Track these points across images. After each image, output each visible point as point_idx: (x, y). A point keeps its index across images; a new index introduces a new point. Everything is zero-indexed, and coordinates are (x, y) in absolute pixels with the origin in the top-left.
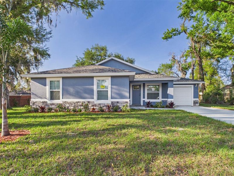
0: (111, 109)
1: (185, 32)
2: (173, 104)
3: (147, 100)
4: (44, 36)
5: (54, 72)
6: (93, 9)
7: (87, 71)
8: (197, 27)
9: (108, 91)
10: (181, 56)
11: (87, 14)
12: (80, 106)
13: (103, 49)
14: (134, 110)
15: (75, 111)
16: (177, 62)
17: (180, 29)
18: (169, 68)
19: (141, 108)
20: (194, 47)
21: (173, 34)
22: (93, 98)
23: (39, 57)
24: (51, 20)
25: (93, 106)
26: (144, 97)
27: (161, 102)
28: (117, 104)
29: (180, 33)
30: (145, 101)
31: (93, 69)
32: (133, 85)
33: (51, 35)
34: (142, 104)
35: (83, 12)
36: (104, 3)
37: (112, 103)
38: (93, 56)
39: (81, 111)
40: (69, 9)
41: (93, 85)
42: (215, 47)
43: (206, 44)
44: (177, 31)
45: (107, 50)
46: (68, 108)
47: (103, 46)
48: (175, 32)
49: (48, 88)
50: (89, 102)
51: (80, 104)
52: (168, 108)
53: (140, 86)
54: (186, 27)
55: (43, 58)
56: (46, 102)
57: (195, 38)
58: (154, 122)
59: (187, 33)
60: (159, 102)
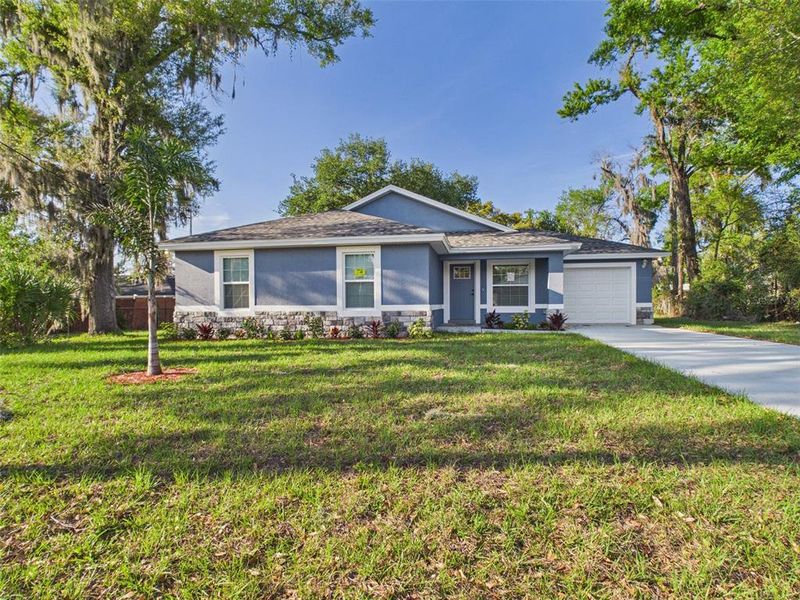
0: (381, 330)
1: (632, 89)
2: (562, 319)
3: (490, 307)
4: (204, 131)
5: (233, 237)
6: (341, 39)
7: (320, 231)
9: (372, 283)
10: (632, 164)
11: (323, 54)
12: (301, 323)
13: (372, 151)
15: (287, 336)
16: (617, 183)
17: (616, 81)
18: (593, 204)
20: (661, 138)
21: (595, 98)
22: (335, 304)
23: (190, 189)
24: (217, 75)
25: (334, 323)
26: (484, 301)
27: (532, 315)
28: (397, 319)
29: (616, 95)
30: (486, 310)
31: (335, 226)
32: (452, 266)
33: (222, 127)
34: (478, 321)
35: (311, 48)
36: (373, 18)
37: (384, 314)
38: (344, 172)
39: (302, 336)
40: (270, 44)
41: (335, 269)
44: (607, 88)
45: (385, 155)
46: (269, 329)
47: (375, 139)
48: (599, 93)
49: (217, 275)
50: (323, 313)
51: (302, 318)
52: (547, 329)
53: (473, 266)
54: (636, 74)
55: (199, 191)
56: (214, 313)
59: (639, 94)
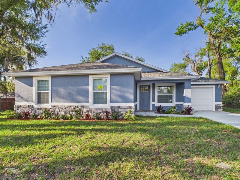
0: (110, 115)
1: (201, 26)
2: (191, 109)
3: (157, 104)
6: (97, 3)
8: (216, 20)
9: (106, 92)
10: (196, 55)
11: (90, 8)
12: (72, 111)
14: (140, 116)
15: (64, 118)
16: (191, 61)
17: (196, 23)
18: (182, 68)
19: (149, 114)
20: (212, 43)
21: (188, 29)
22: (88, 102)
23: (33, 54)
24: (51, 16)
25: (88, 111)
26: (154, 101)
27: (175, 107)
28: (118, 110)
29: (195, 28)
30: (155, 104)
32: (140, 86)
33: (47, 29)
34: (151, 109)
35: (86, 5)
37: (112, 107)
39: (71, 118)
41: (88, 85)
42: (238, 41)
43: (227, 39)
44: (192, 25)
45: (113, 50)
46: (57, 114)
47: (110, 44)
48: (189, 27)
50: (83, 106)
51: (73, 109)
52: (184, 114)
53: (149, 87)
54: (203, 20)
55: (38, 56)
56: (33, 106)
57: (213, 33)
58: (168, 141)
59: (204, 27)
60: (172, 107)
